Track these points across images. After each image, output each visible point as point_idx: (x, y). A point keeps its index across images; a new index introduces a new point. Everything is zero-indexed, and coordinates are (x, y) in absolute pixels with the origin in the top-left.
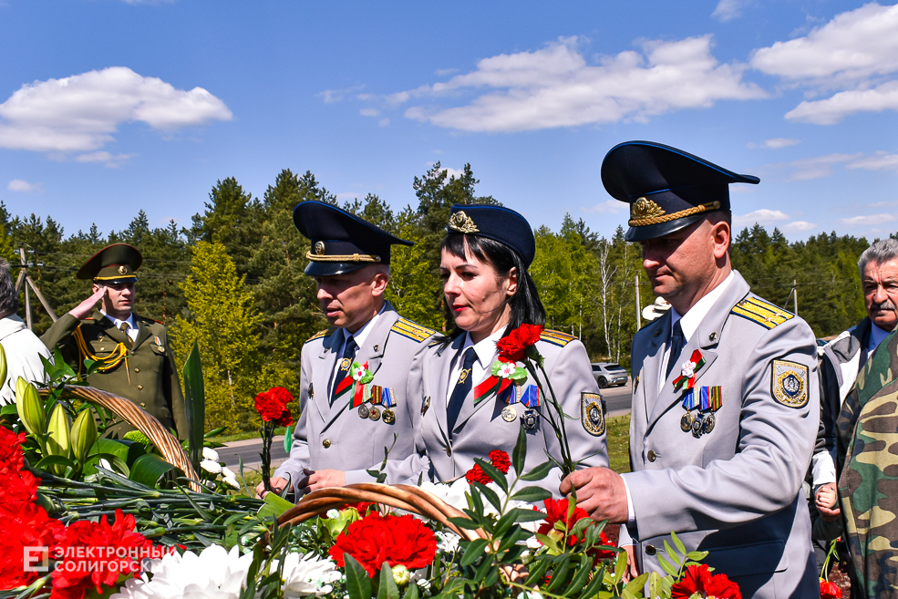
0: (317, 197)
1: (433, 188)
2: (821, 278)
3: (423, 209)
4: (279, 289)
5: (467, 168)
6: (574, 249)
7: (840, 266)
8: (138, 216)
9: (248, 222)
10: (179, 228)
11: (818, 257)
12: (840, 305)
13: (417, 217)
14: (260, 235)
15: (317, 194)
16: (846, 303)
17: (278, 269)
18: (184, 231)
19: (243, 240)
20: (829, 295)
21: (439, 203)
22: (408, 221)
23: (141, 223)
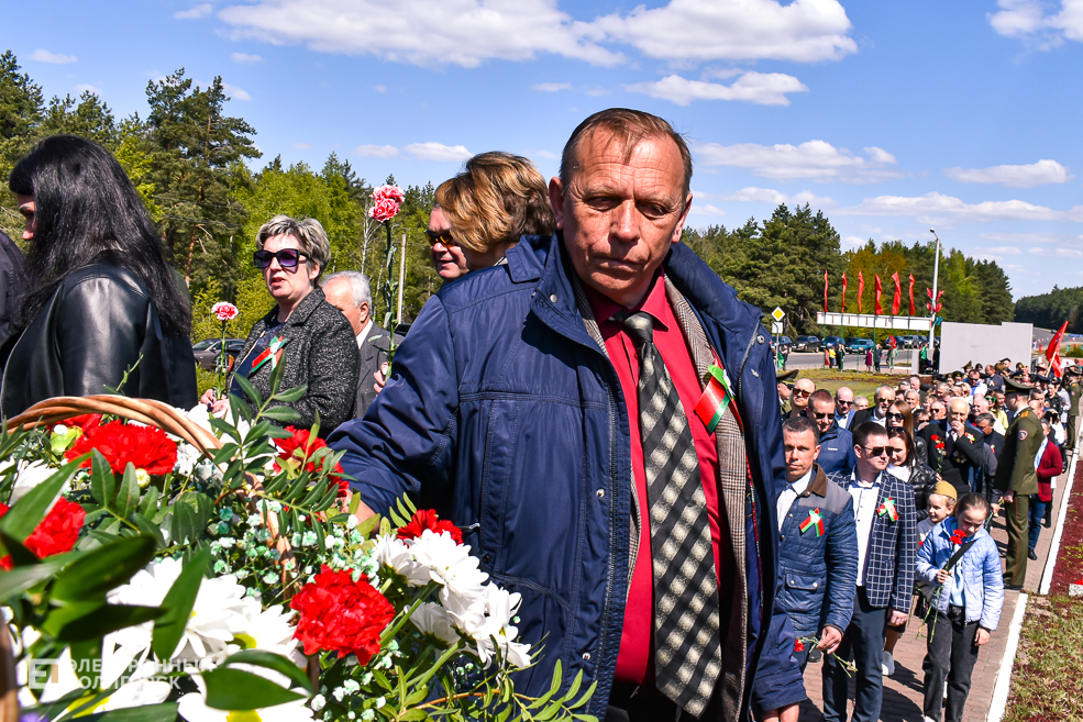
0: (16, 84)
1: (171, 98)
3: (156, 120)
5: (218, 81)
6: (335, 194)
13: (145, 128)
15: (17, 81)
21: (176, 117)
22: (133, 132)
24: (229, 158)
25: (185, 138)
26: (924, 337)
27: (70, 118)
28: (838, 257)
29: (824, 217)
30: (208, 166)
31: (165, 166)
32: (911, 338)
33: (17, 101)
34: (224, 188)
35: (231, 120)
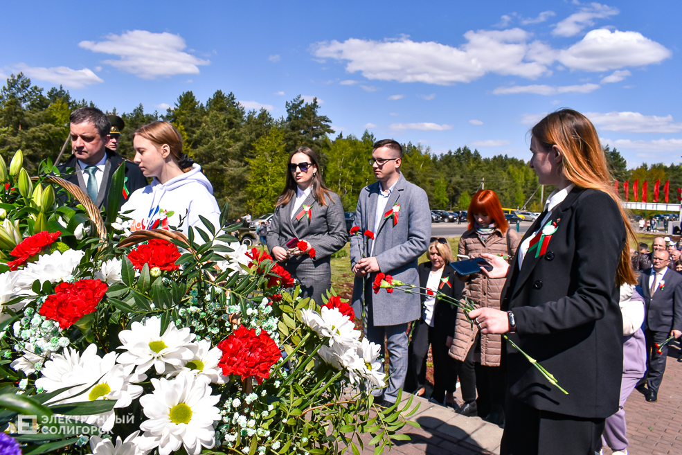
1: (296, 108)
2: (497, 178)
3: (289, 119)
4: (207, 152)
5: (315, 100)
6: (368, 148)
7: (509, 173)
8: (138, 106)
9: (196, 115)
10: (159, 115)
11: (497, 168)
12: (506, 194)
13: (286, 122)
14: (201, 123)
15: (235, 105)
16: (510, 193)
17: (209, 141)
18: (162, 116)
19: (192, 124)
20: (501, 188)
21: (298, 117)
22: (281, 124)
23: (140, 109)
24: (321, 134)
25: (301, 126)
26: (676, 215)
27: (255, 119)
28: (626, 172)
29: (617, 151)
30: (312, 138)
31: (294, 139)
32: (668, 215)
33: (235, 113)
34: (319, 148)
35: (321, 117)
